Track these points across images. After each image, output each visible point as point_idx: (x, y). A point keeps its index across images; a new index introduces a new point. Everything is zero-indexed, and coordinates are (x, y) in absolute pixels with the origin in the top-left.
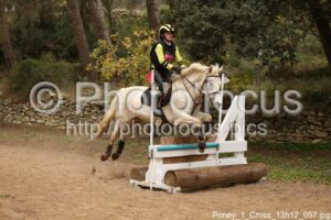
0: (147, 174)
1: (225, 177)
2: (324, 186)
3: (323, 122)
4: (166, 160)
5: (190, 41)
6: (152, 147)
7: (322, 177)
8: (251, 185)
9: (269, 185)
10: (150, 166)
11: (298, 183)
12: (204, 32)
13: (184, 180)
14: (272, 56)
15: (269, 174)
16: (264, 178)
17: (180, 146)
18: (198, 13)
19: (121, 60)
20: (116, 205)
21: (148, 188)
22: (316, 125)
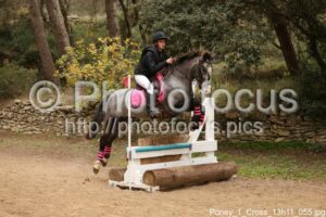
1: (200, 176)
3: (285, 121)
4: (143, 161)
6: (130, 148)
8: (223, 183)
9: (240, 182)
10: (128, 167)
15: (239, 172)
16: (235, 176)
17: (157, 147)
18: (166, 19)
19: (87, 66)
21: (127, 188)
22: (278, 124)
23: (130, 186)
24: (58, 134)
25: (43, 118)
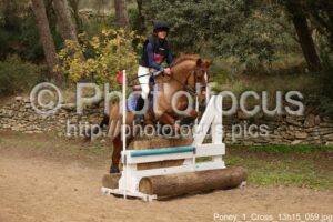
0: (120, 182)
1: (204, 183)
2: (308, 191)
6: (125, 152)
8: (230, 192)
10: (123, 173)
11: (281, 187)
12: (177, 29)
13: (160, 187)
14: (249, 53)
15: (249, 178)
16: (244, 183)
19: (90, 60)
20: (88, 216)
21: (121, 196)
23: (125, 194)
24: (60, 134)
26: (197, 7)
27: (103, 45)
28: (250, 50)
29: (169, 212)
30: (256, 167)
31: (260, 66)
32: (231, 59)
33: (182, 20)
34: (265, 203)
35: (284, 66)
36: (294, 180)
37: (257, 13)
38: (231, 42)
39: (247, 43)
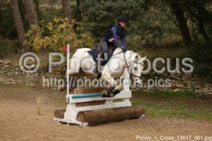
0: (65, 114)
1: (118, 115)
2: (183, 120)
3: (181, 77)
5: (93, 24)
6: (69, 96)
7: (182, 114)
8: (135, 120)
9: (147, 120)
10: (67, 109)
11: (167, 118)
13: (90, 118)
14: (147, 34)
15: (146, 112)
16: (143, 115)
17: (87, 95)
19: (46, 38)
20: (45, 136)
21: (66, 123)
22: (176, 80)
23: (68, 122)
24: (27, 84)
25: (17, 73)
26: (115, 5)
27: (55, 28)
28: (148, 32)
29: (96, 133)
30: (151, 105)
31: (154, 42)
32: (136, 38)
33: (105, 13)
34: (156, 128)
35: (169, 42)
36: (175, 114)
37: (152, 9)
38: (136, 27)
39: (146, 27)
